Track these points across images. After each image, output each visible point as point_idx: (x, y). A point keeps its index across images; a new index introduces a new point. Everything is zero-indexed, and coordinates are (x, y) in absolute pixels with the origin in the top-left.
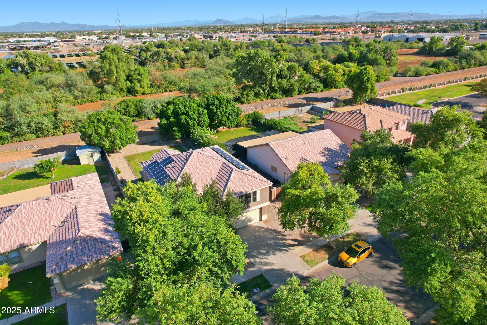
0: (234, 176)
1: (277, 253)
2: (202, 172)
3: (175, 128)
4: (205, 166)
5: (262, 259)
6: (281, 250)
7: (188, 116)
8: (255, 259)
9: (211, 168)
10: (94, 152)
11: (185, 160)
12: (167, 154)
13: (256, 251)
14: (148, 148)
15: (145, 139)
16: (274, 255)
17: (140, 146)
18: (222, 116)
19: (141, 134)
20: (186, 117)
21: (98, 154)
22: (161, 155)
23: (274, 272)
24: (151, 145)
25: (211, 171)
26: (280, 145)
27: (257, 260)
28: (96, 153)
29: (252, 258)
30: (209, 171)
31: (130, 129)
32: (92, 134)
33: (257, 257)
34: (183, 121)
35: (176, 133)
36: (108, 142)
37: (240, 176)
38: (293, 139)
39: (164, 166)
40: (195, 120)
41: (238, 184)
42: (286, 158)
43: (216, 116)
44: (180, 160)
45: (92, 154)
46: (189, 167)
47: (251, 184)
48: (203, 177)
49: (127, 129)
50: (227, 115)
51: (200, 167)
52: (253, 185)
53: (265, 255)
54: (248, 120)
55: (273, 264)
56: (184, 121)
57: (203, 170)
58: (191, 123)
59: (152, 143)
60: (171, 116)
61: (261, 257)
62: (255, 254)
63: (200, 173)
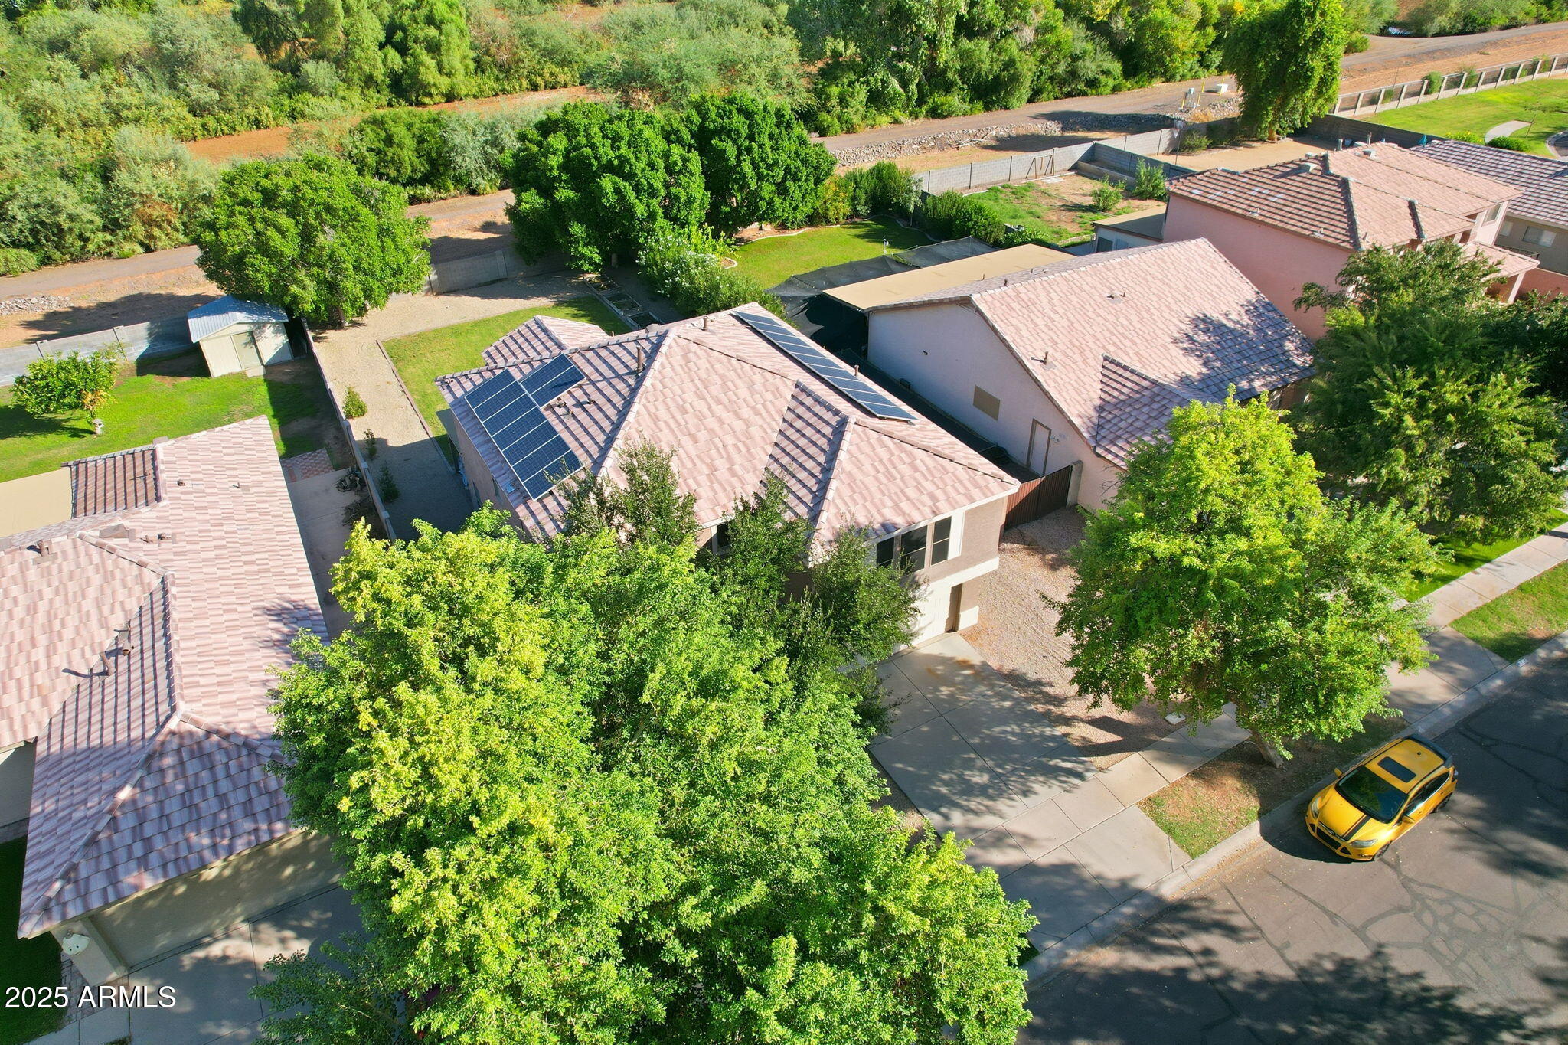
0: (853, 448)
1: (1036, 787)
2: (711, 431)
3: (577, 229)
4: (719, 402)
5: (976, 813)
6: (1053, 773)
7: (629, 177)
8: (946, 817)
9: (746, 412)
10: (260, 326)
11: (632, 372)
12: (550, 344)
13: (946, 777)
14: (473, 307)
15: (460, 269)
16: (1025, 793)
17: (442, 297)
18: (760, 178)
19: (443, 251)
20: (617, 179)
21: (276, 332)
22: (525, 346)
23: (1037, 880)
24: (485, 296)
25: (747, 423)
26: (1016, 306)
27: (957, 818)
28: (269, 331)
29: (936, 810)
30: (739, 425)
31: (398, 232)
32: (243, 254)
33: (957, 805)
34: (609, 198)
35: (582, 250)
36: (311, 285)
37: (881, 451)
38: (1066, 280)
39: (543, 398)
40: (653, 193)
41: (874, 489)
42: (1044, 362)
43: (736, 181)
44: (608, 374)
45: (251, 333)
46: (650, 406)
47: (928, 486)
48: (713, 452)
49: (384, 232)
50: (780, 174)
51: (701, 406)
52: (939, 493)
53: (991, 798)
54: (854, 198)
55: (1028, 840)
56: (613, 198)
57: (711, 422)
58: (640, 210)
59: (487, 288)
60: (557, 179)
61: (973, 805)
62: (944, 790)
63: (703, 436)
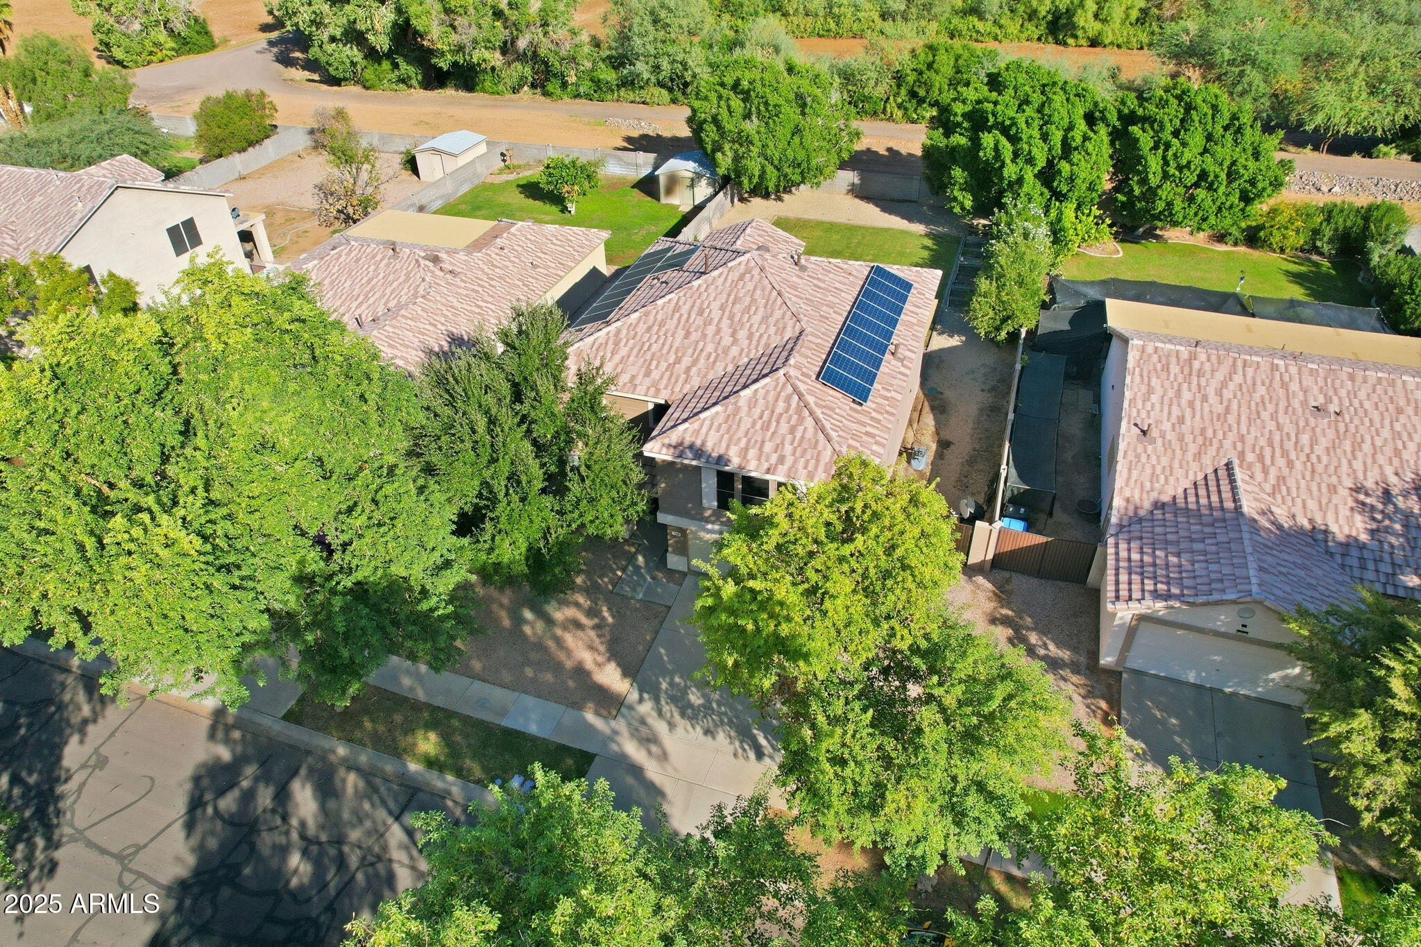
0: (762, 392)
1: (721, 736)
2: (704, 336)
3: (958, 173)
4: (731, 317)
5: (660, 713)
6: (744, 734)
7: (1014, 140)
8: (641, 700)
9: (742, 335)
10: (699, 176)
11: (703, 272)
13: (677, 680)
14: (871, 215)
15: (881, 182)
16: (707, 732)
17: (857, 201)
18: (1166, 176)
19: (862, 162)
20: (1004, 141)
21: (708, 184)
23: (630, 780)
24: (884, 210)
25: (735, 341)
27: (646, 708)
28: (704, 182)
29: (641, 691)
30: (727, 340)
32: (705, 121)
33: (657, 700)
34: (987, 153)
35: (956, 193)
37: (781, 405)
39: (657, 270)
40: (1030, 161)
41: (743, 428)
42: (1144, 432)
43: (1139, 173)
44: (696, 267)
45: (692, 180)
46: (683, 299)
48: (690, 351)
49: (797, 131)
50: (1191, 178)
51: (716, 314)
53: (683, 715)
55: (664, 757)
56: (990, 153)
57: (711, 330)
58: (1010, 171)
59: (887, 204)
60: (959, 125)
61: (666, 708)
62: (664, 686)
63: (695, 336)
